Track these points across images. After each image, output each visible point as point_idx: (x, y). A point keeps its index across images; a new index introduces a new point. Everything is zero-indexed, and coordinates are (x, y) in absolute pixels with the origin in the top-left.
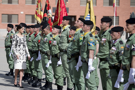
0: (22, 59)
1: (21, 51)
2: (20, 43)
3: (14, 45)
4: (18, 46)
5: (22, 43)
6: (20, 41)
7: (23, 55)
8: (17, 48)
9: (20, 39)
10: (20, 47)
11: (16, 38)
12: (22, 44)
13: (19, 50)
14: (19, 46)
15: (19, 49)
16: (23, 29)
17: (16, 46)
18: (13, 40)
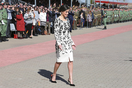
0: (68, 49)
1: (66, 39)
2: (65, 29)
3: (57, 32)
4: (62, 32)
5: (67, 28)
7: (68, 43)
8: (61, 36)
9: (65, 24)
10: (65, 34)
11: (59, 22)
12: (67, 30)
13: (64, 38)
14: (64, 32)
15: (64, 36)
16: (67, 12)
17: (60, 33)
18: (56, 26)
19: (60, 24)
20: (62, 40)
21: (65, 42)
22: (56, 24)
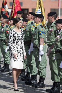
1: (19, 49)
2: (18, 39)
3: (11, 42)
4: (15, 42)
5: (20, 39)
6: (18, 38)
7: (20, 53)
8: (14, 45)
9: (18, 35)
10: (18, 44)
11: (13, 33)
13: (17, 48)
14: (17, 42)
15: (17, 46)
16: (20, 23)
17: (13, 42)
18: (10, 36)
19: (14, 35)
20: (15, 48)
21: (17, 51)
22: (10, 35)
